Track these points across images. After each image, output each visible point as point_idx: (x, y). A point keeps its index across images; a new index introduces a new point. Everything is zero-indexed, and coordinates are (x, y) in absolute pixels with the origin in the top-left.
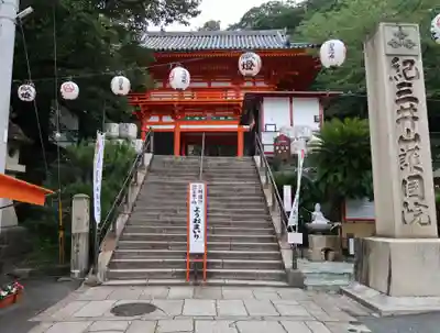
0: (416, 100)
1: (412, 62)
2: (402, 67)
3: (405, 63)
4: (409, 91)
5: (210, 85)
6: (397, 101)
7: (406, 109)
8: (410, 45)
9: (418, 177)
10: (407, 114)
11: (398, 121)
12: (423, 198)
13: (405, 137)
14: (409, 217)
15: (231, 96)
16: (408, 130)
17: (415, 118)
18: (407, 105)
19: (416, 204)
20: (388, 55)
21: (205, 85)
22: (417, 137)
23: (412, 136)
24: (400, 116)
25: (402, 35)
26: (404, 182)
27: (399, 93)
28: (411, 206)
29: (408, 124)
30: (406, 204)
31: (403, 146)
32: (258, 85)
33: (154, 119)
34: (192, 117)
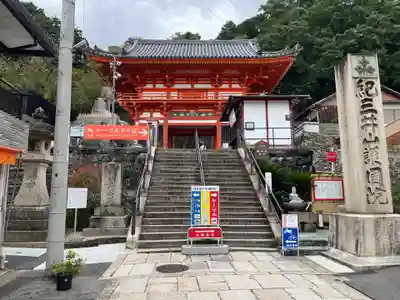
0: (375, 111)
1: (372, 83)
2: (365, 87)
3: (367, 83)
4: (371, 105)
5: (193, 86)
6: (362, 113)
7: (369, 119)
8: (371, 70)
10: (369, 122)
11: (362, 127)
13: (368, 139)
14: (372, 199)
15: (211, 96)
16: (370, 134)
18: (369, 115)
19: (377, 188)
20: (354, 78)
21: (189, 86)
23: (373, 139)
24: (364, 123)
25: (365, 63)
26: (368, 173)
27: (363, 106)
28: (373, 190)
29: (370, 129)
30: (369, 189)
31: (366, 146)
32: (234, 86)
33: (146, 115)
34: (178, 113)
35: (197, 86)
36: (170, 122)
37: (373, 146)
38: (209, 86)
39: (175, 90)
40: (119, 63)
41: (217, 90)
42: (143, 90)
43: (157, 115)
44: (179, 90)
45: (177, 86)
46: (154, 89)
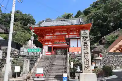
1: (87, 38)
2: (85, 39)
4: (87, 44)
6: (84, 46)
8: (87, 34)
9: (88, 61)
10: (86, 48)
11: (84, 50)
12: (89, 65)
14: (86, 69)
16: (86, 52)
17: (88, 49)
18: (86, 46)
19: (87, 66)
20: (82, 37)
21: (60, 34)
22: (88, 53)
24: (84, 49)
25: (85, 32)
26: (85, 62)
28: (86, 67)
29: (86, 50)
31: (85, 55)
32: (74, 33)
33: (46, 43)
34: (56, 42)
35: (62, 34)
36: (54, 45)
37: (87, 54)
38: (66, 34)
39: (55, 35)
40: (34, 30)
41: (69, 35)
42: (46, 36)
43: (50, 43)
44: (57, 35)
45: (56, 34)
46: (49, 35)
